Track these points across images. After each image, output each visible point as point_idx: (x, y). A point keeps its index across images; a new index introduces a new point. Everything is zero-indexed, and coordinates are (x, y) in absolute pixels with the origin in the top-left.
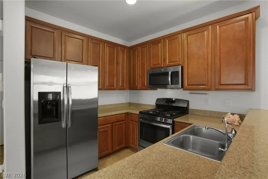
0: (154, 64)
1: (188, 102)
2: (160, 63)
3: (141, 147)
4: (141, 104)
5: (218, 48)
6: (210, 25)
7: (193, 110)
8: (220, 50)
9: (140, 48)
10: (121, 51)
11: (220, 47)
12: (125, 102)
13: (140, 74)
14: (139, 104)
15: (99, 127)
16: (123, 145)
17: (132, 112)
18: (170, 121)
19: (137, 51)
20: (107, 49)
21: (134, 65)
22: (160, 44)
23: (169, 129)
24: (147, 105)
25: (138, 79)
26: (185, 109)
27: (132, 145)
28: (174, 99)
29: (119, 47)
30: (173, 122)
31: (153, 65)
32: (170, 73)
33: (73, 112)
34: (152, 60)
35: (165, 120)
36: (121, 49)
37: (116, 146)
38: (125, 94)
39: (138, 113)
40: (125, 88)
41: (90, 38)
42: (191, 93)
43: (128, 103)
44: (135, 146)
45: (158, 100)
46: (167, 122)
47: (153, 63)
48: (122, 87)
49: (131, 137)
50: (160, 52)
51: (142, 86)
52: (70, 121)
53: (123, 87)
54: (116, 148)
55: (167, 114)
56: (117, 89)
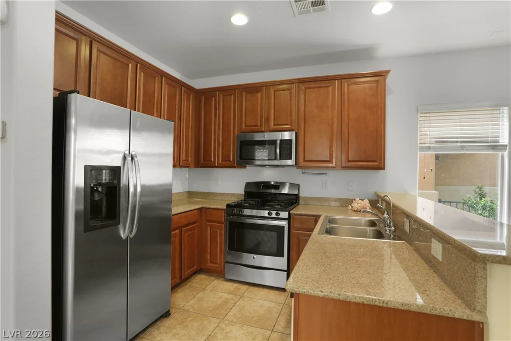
0: (247, 124)
1: (298, 186)
2: (259, 124)
3: (232, 265)
4: (214, 193)
5: (346, 113)
6: (336, 80)
7: (306, 199)
8: (348, 116)
9: (222, 96)
10: (185, 94)
11: (348, 112)
12: (182, 191)
13: (221, 140)
14: (211, 193)
15: (172, 233)
16: (195, 267)
17: (212, 207)
18: (284, 214)
19: (213, 98)
20: (165, 90)
21: (208, 123)
22: (259, 94)
23: (283, 227)
24: (227, 194)
25: (215, 148)
26: (295, 197)
27: (209, 264)
28: (272, 183)
29: (183, 88)
30: (290, 215)
31: (246, 126)
32: (278, 142)
33: (142, 208)
34: (244, 119)
35: (276, 214)
36: (185, 92)
37: (186, 270)
38: (187, 176)
39: (225, 207)
40: (189, 164)
41: (141, 64)
42: (304, 173)
43: (186, 192)
44: (217, 265)
45: (248, 185)
46: (280, 217)
47: (245, 124)
48: (185, 162)
49: (209, 251)
50: (259, 107)
51: (222, 161)
52: (136, 227)
53: (188, 162)
54: (186, 273)
55: (276, 205)
56: (178, 165)
